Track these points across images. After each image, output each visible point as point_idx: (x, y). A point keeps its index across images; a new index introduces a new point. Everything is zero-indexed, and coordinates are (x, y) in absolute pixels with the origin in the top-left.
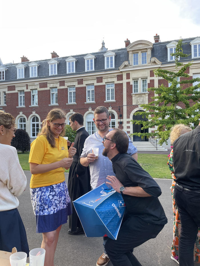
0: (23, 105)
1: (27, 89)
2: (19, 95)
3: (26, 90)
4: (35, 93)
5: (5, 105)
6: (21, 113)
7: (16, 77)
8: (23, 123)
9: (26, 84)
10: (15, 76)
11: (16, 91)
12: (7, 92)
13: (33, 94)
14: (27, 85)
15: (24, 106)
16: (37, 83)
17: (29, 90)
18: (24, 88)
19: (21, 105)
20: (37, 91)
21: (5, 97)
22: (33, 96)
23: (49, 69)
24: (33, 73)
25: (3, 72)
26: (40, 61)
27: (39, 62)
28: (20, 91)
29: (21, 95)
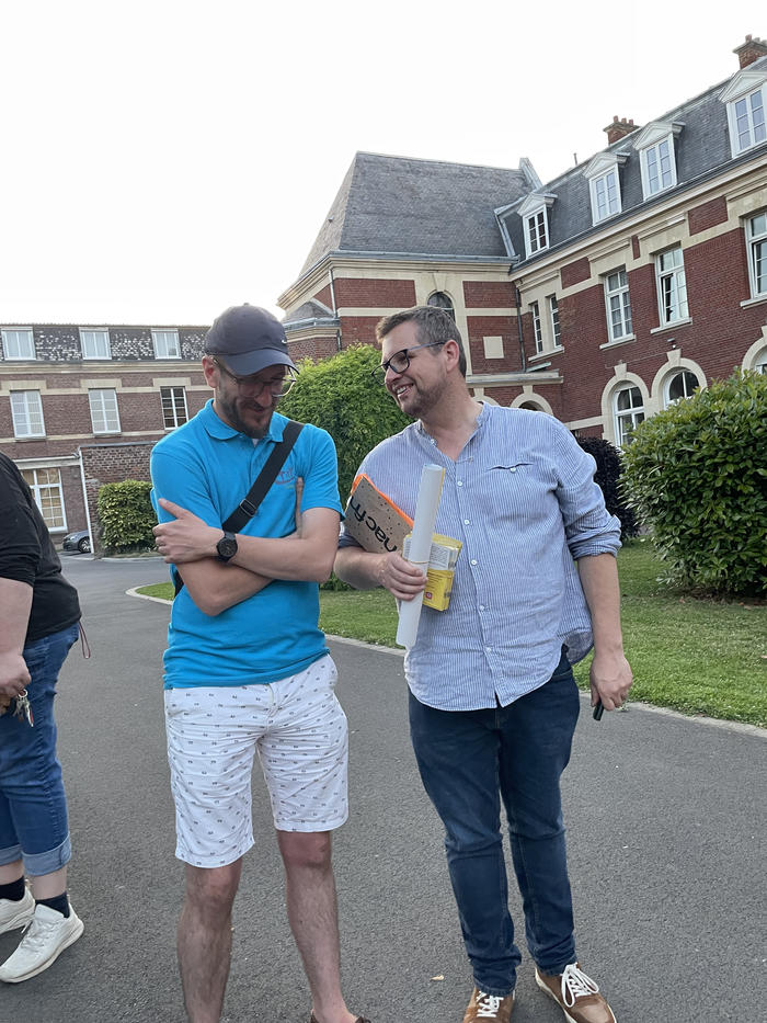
0: (628, 333)
1: (637, 255)
2: (608, 294)
3: (632, 265)
4: (675, 265)
5: (560, 348)
6: (621, 370)
7: (590, 220)
8: (633, 411)
9: (630, 235)
10: (586, 216)
11: (594, 281)
12: (562, 294)
13: (666, 272)
14: (635, 240)
15: (631, 336)
16: (680, 216)
17: (644, 260)
18: (625, 258)
19: (619, 333)
20: (679, 253)
21: (556, 317)
22: (668, 279)
23: (727, 130)
24: (658, 175)
25: (540, 216)
26: (682, 108)
27: (679, 113)
28: (610, 275)
29: (614, 292)
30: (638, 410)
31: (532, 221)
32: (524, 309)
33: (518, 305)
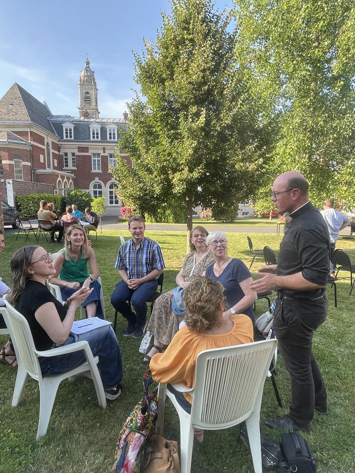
0: (98, 170)
1: (104, 152)
2: (93, 159)
3: (102, 154)
5: (75, 168)
6: (97, 179)
7: (90, 138)
8: (98, 190)
9: (103, 147)
10: (88, 136)
11: (89, 154)
12: (77, 154)
13: (111, 159)
14: (104, 149)
15: (101, 171)
17: (106, 154)
18: (101, 152)
19: (95, 169)
21: (73, 159)
25: (70, 130)
28: (94, 154)
29: (95, 159)
30: (100, 190)
31: (66, 130)
32: (61, 153)
33: (59, 151)
